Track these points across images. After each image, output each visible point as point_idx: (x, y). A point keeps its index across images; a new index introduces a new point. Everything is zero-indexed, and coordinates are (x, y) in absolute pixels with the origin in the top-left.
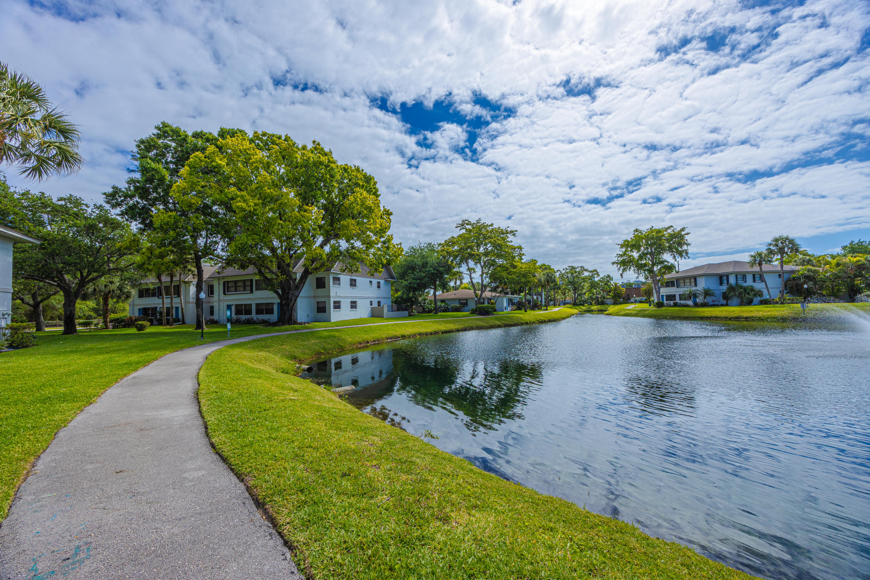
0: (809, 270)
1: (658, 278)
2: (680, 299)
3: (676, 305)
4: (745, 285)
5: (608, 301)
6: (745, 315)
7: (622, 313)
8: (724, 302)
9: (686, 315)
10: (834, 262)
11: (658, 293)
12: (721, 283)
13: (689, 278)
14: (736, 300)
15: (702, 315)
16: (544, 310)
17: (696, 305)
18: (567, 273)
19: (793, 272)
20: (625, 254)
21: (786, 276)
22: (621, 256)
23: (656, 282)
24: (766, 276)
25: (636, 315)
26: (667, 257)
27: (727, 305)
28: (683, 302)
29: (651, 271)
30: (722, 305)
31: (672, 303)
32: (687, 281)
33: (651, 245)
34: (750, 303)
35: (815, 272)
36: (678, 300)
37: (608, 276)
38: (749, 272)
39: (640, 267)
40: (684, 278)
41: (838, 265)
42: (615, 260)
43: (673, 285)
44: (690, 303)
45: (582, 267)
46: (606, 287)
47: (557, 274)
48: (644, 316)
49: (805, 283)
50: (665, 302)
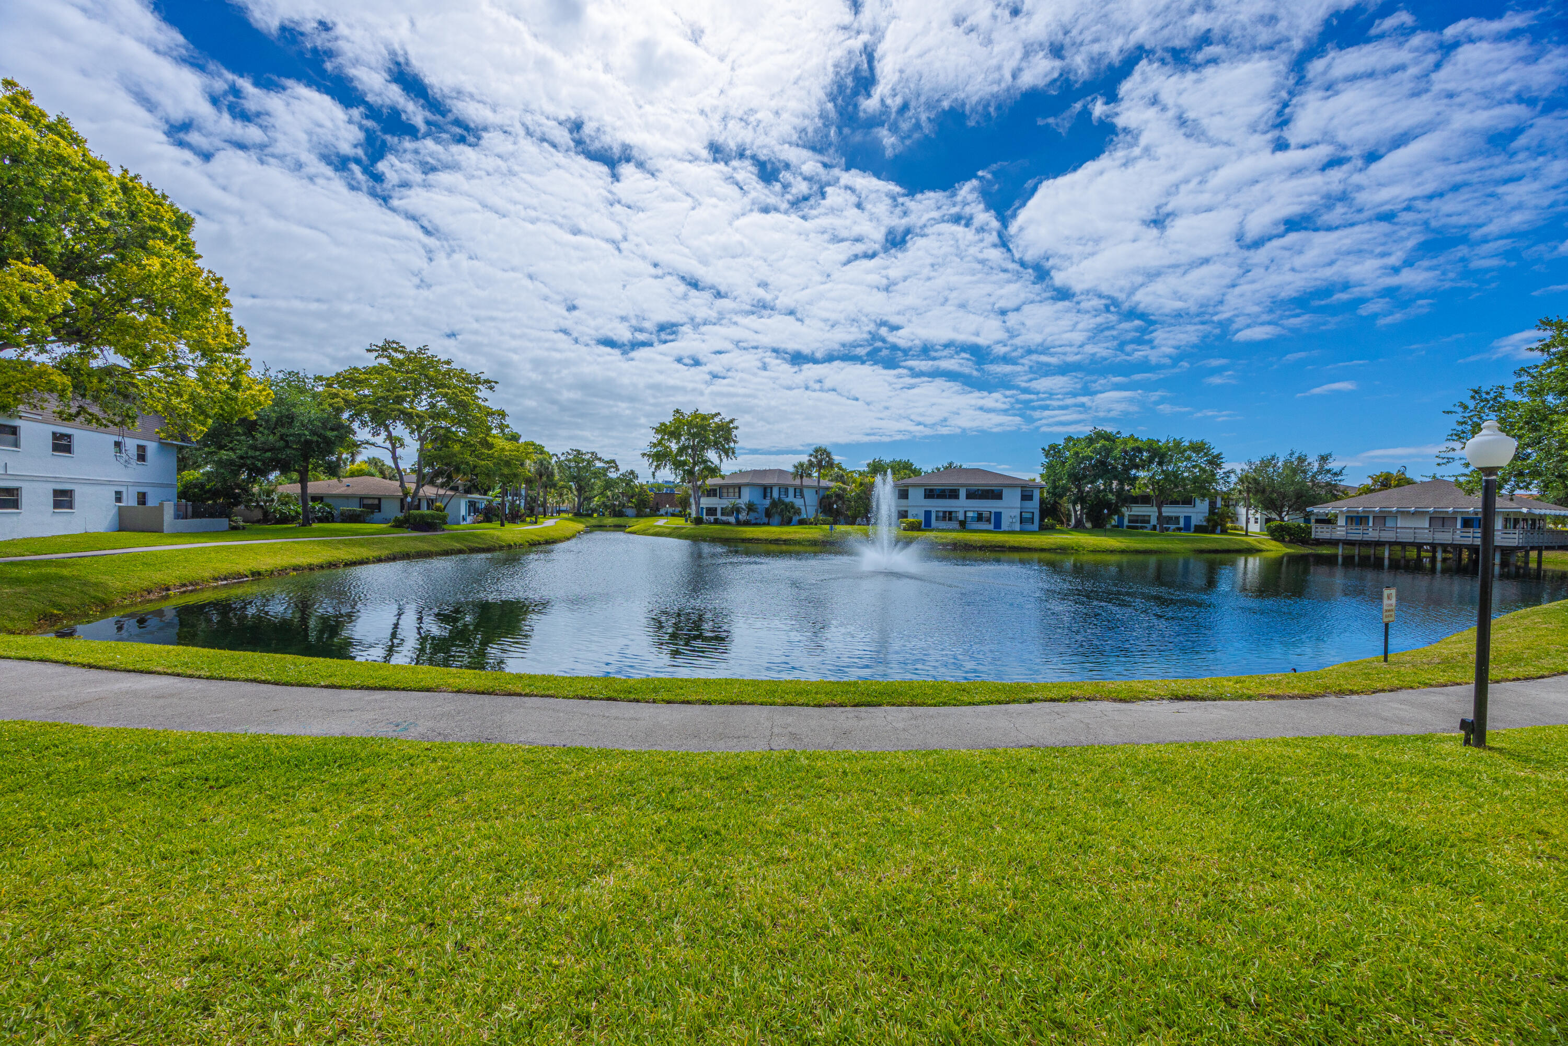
0: (840, 488)
1: (699, 483)
2: (722, 514)
3: (716, 522)
4: (787, 500)
5: (630, 512)
6: (784, 537)
7: (651, 531)
8: (766, 520)
9: (728, 535)
10: (859, 480)
11: (698, 503)
12: (765, 497)
13: (734, 486)
14: (777, 518)
15: (744, 536)
16: (532, 523)
17: (739, 523)
18: (569, 461)
19: (828, 488)
20: (660, 443)
21: (821, 493)
22: (655, 445)
23: (697, 489)
24: (806, 491)
25: (669, 535)
26: (712, 455)
27: (768, 524)
28: (724, 518)
29: (691, 472)
30: (764, 524)
31: (712, 518)
32: (731, 490)
33: (694, 436)
34: (789, 522)
35: (844, 490)
36: (719, 516)
37: (632, 472)
38: (791, 486)
39: (678, 465)
40: (728, 486)
41: (861, 484)
42: (647, 451)
43: (715, 495)
44: (732, 519)
45: (592, 453)
46: (628, 489)
47: (554, 459)
48: (679, 537)
49: (835, 502)
50: (704, 517)
